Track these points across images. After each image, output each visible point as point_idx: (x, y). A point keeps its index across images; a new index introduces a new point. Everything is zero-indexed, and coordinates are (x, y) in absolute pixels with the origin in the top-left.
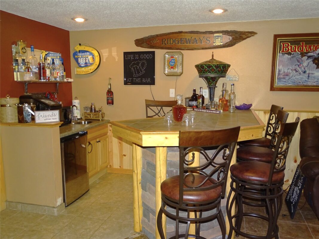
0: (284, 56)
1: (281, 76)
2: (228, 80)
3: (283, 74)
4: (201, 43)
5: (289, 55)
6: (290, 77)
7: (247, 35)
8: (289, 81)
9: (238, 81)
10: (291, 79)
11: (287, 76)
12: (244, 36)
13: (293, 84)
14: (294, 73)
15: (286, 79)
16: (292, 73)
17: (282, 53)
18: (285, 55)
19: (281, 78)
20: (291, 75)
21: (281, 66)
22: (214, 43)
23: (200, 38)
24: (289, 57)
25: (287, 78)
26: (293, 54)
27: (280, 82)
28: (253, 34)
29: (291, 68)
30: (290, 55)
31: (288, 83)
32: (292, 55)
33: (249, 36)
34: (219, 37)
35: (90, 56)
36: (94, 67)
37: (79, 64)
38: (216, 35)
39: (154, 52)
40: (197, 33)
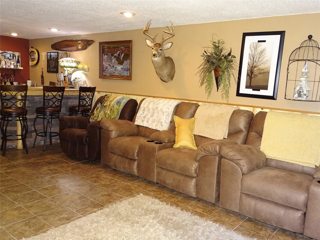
1: (104, 69)
2: (84, 70)
4: (73, 47)
9: (88, 71)
12: (89, 43)
18: (105, 55)
22: (78, 47)
23: (73, 44)
24: (107, 56)
28: (93, 42)
33: (91, 43)
34: (79, 43)
35: (35, 55)
36: (36, 61)
37: (32, 59)
38: (79, 42)
39: (58, 53)
40: (72, 41)
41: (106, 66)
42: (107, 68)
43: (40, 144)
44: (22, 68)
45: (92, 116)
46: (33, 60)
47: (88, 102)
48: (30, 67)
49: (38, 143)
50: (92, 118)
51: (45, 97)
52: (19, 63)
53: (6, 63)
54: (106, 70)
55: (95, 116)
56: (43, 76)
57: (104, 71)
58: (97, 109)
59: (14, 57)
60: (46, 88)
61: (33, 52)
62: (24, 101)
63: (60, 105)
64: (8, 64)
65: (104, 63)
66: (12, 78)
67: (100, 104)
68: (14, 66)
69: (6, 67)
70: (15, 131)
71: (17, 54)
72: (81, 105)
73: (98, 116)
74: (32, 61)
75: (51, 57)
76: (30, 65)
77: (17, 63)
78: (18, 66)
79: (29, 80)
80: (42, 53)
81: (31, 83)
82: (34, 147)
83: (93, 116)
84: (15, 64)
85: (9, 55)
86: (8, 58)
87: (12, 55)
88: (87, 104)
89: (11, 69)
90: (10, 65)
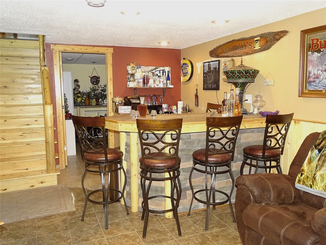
0: (313, 55)
1: (311, 79)
2: (266, 84)
3: (313, 77)
4: (246, 49)
5: (318, 53)
6: (321, 79)
7: (280, 35)
8: (320, 85)
9: (273, 86)
10: (321, 82)
11: (317, 79)
12: (278, 37)
13: (324, 89)
14: (324, 74)
15: (316, 83)
16: (323, 74)
17: (312, 51)
18: (315, 53)
19: (311, 82)
20: (322, 77)
21: (311, 67)
22: (255, 47)
23: (245, 44)
24: (319, 55)
25: (317, 81)
26: (323, 51)
27: (310, 86)
28: (285, 34)
29: (321, 68)
30: (320, 53)
31: (319, 87)
32: (321, 52)
33: (282, 35)
34: (257, 40)
35: (188, 68)
36: (189, 76)
37: (183, 73)
38: (255, 39)
39: (219, 61)
40: (244, 40)
41: (316, 73)
42: (317, 78)
43: (198, 209)
44: (172, 86)
45: (299, 175)
46: (185, 74)
47: (280, 142)
48: (182, 83)
49: (195, 207)
50: (299, 181)
51: (209, 137)
52: (169, 80)
53: (154, 81)
54: (314, 81)
55: (307, 177)
56: (198, 95)
57: (310, 82)
58: (310, 162)
59: (164, 73)
60: (212, 120)
61: (186, 64)
62: (175, 147)
63: (232, 149)
64: (157, 82)
65: (310, 68)
66: (161, 100)
67: (316, 151)
68: (163, 83)
69: (154, 86)
70: (161, 187)
71: (167, 69)
72: (267, 146)
73: (314, 178)
74: (184, 76)
75: (209, 68)
76: (182, 81)
77: (167, 80)
78: (168, 84)
79: (180, 100)
80: (197, 64)
81: (183, 104)
82: (189, 215)
83: (301, 175)
84: (165, 82)
85: (159, 71)
86: (157, 75)
87: (161, 71)
88: (277, 144)
89: (160, 88)
90: (159, 83)
